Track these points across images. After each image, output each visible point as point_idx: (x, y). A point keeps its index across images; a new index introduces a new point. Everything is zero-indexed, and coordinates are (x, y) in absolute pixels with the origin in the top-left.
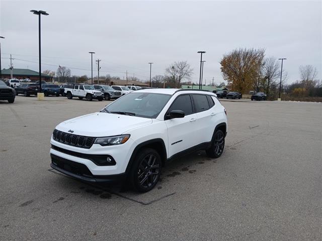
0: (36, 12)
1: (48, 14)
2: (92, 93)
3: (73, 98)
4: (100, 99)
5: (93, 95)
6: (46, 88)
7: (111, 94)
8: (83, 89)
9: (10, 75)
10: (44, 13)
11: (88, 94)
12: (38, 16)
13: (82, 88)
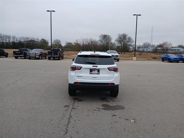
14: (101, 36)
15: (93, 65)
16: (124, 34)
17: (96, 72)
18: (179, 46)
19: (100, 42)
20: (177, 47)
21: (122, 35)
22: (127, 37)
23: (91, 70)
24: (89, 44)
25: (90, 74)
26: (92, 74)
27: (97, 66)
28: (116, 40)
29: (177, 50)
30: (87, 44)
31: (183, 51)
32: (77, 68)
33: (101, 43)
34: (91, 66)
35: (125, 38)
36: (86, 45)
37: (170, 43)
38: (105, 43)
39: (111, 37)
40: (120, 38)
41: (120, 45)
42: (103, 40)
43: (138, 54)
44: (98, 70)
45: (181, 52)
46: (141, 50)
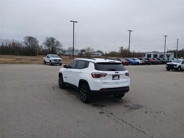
14: (25, 38)
15: (115, 72)
16: (52, 38)
17: (117, 77)
18: (97, 51)
19: (25, 44)
20: (97, 52)
21: (50, 38)
22: (55, 41)
23: (114, 76)
24: (10, 45)
25: (113, 79)
26: (114, 79)
27: (118, 73)
28: (43, 43)
29: (97, 55)
30: (8, 45)
31: (101, 55)
32: (102, 75)
33: (26, 46)
34: (113, 73)
35: (54, 42)
36: (6, 47)
37: (93, 49)
38: (31, 46)
39: (37, 39)
40: (48, 41)
41: (47, 48)
42: (29, 43)
43: (69, 58)
44: (119, 76)
45: (100, 56)
46: (68, 54)
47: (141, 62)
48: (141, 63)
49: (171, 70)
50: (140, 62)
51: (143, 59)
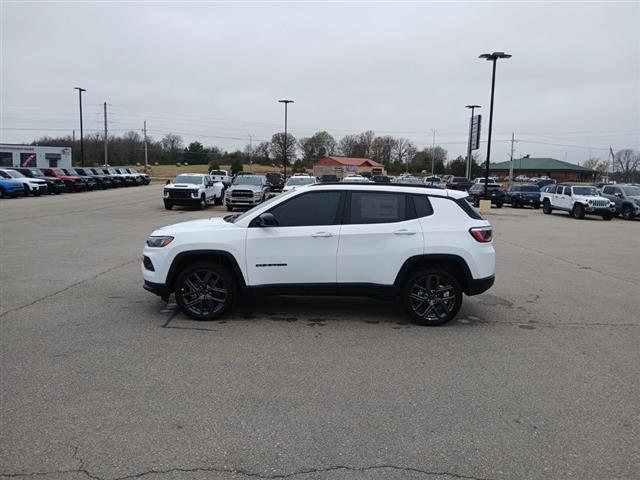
0: (489, 57)
1: (510, 56)
2: (584, 202)
3: (554, 212)
4: (606, 215)
5: (587, 205)
6: (515, 193)
7: (636, 206)
8: (570, 195)
9: (508, 170)
10: (503, 56)
11: (577, 204)
12: (492, 62)
13: (568, 193)
47: (37, 185)
48: (35, 188)
49: (175, 207)
50: (31, 186)
51: (34, 173)
